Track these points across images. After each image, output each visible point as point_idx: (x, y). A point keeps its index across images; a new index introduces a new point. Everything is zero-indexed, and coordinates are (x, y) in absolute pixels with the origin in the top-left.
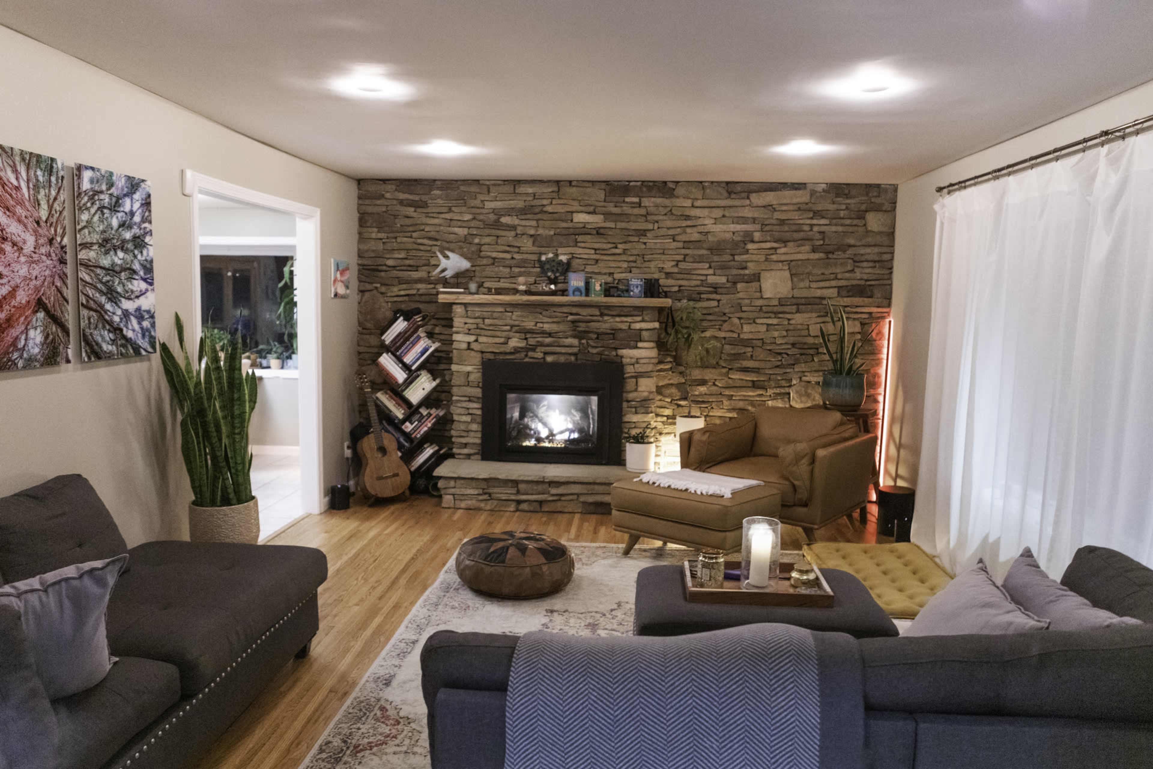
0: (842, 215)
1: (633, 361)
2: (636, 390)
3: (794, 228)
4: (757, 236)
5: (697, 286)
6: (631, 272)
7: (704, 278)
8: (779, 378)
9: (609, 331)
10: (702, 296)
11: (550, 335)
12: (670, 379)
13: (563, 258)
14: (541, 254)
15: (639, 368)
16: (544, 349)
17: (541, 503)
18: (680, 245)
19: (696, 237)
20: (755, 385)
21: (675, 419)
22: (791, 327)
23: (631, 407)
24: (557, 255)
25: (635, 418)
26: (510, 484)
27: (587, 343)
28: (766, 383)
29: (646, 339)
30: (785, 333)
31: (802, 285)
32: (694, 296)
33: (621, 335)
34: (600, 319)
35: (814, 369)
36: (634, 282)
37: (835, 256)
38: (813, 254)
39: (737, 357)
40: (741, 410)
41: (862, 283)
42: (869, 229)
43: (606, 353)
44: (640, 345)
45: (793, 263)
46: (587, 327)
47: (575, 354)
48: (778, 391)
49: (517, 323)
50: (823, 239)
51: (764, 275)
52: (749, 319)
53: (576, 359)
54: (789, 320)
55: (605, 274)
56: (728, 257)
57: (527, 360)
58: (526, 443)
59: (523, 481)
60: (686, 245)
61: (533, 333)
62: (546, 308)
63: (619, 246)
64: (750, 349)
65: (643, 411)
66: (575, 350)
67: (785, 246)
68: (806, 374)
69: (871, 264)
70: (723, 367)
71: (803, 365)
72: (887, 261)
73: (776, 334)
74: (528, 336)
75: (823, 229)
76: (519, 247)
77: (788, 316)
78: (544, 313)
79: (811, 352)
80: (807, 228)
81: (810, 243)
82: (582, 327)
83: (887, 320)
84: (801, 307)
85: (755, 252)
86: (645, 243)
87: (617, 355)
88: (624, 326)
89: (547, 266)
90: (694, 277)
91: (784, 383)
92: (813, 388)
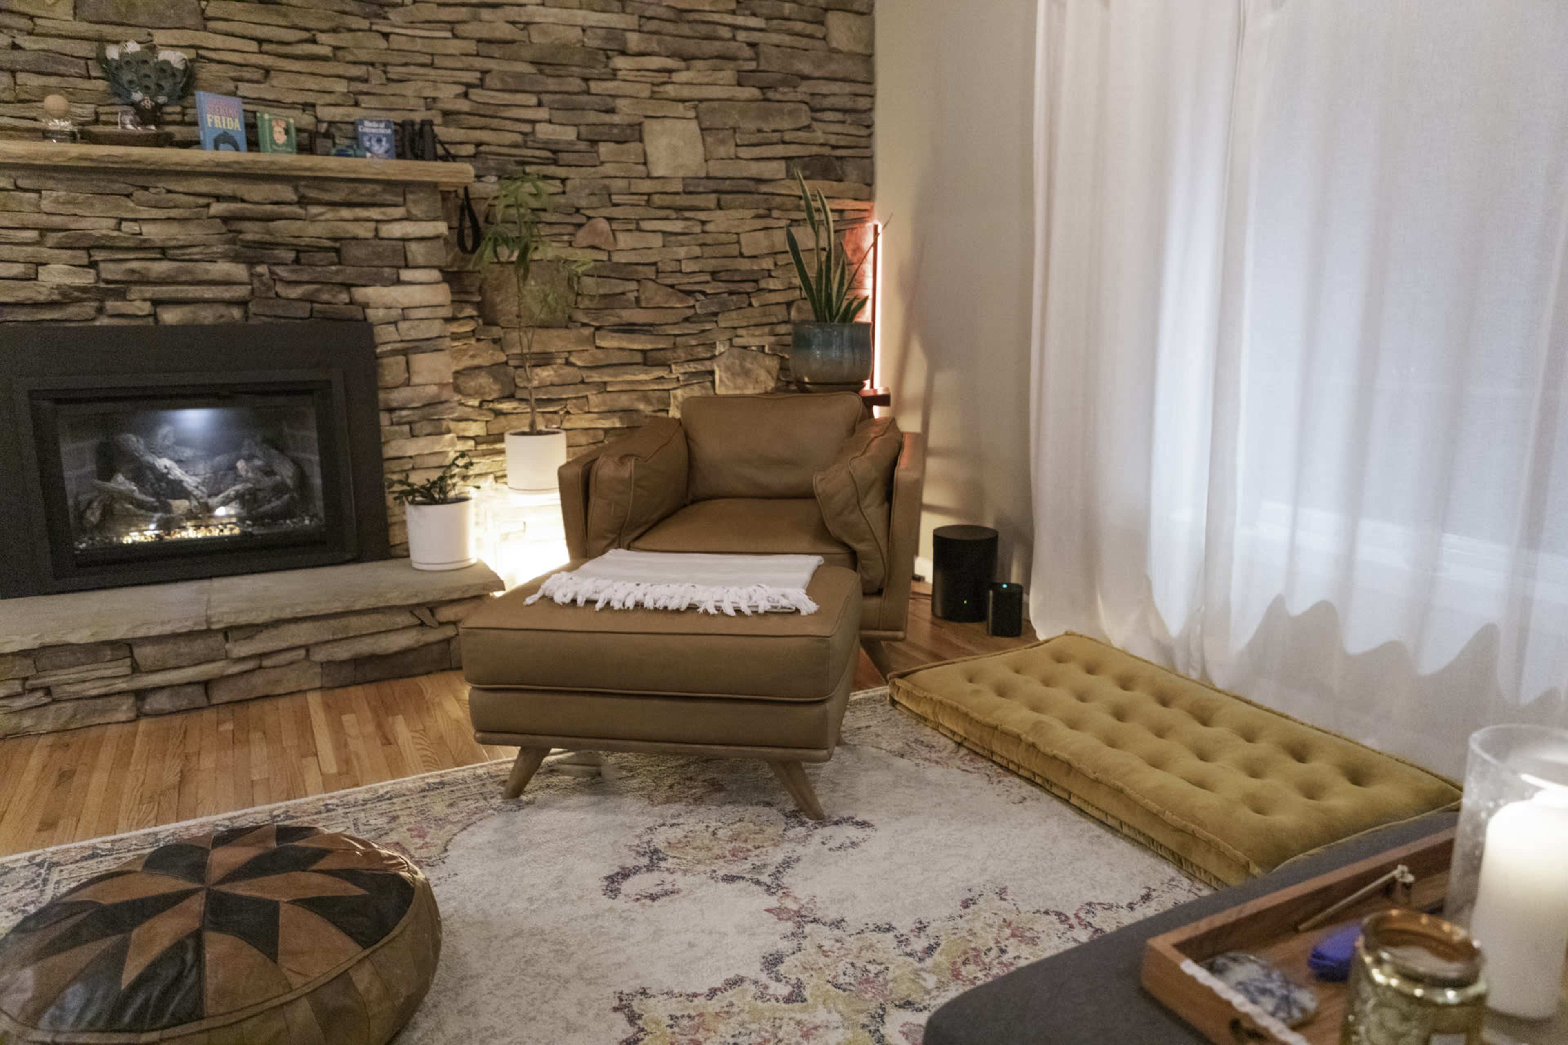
0: (787, 12)
1: (395, 313)
2: (407, 383)
3: (704, 29)
4: (634, 41)
5: (515, 146)
6: (356, 104)
7: (527, 128)
8: (693, 343)
9: (328, 243)
10: (528, 169)
11: (164, 252)
12: (473, 357)
13: (175, 58)
14: (102, 41)
15: (410, 331)
16: (150, 291)
17: (206, 685)
18: (471, 47)
19: (504, 31)
20: (648, 360)
21: (502, 441)
22: (709, 239)
23: (399, 424)
24: (152, 49)
25: (412, 448)
26: (108, 653)
27: (272, 273)
28: (669, 354)
29: (421, 260)
30: (697, 251)
31: (722, 151)
32: (512, 167)
33: (355, 252)
34: (297, 210)
35: (752, 322)
36: (369, 128)
37: (778, 97)
38: (739, 89)
39: (610, 301)
40: (626, 412)
41: (826, 151)
42: (834, 44)
43: (326, 297)
44: (406, 275)
45: (704, 105)
46: (269, 232)
47: (242, 303)
48: (692, 368)
49: (57, 221)
50: (756, 58)
51: (650, 126)
52: (627, 220)
53: (246, 317)
54: (703, 223)
55: (292, 106)
56: (576, 84)
57: (104, 321)
58: (132, 537)
59: (147, 640)
60: (485, 49)
61: (111, 248)
62: (141, 180)
63: (322, 37)
64: (633, 286)
65: (429, 428)
66: (241, 292)
67: (688, 69)
68: (740, 332)
69: (839, 116)
70: (584, 325)
71: (734, 314)
72: (865, 111)
73: (682, 252)
74: (98, 256)
75: (755, 37)
76: (31, 18)
77: (702, 216)
78: (139, 194)
79: (748, 287)
80: (726, 33)
81: (731, 65)
82: (252, 232)
83: (870, 225)
84: (724, 197)
85: (631, 76)
86: (386, 36)
87: (352, 302)
88: (363, 231)
89: (126, 76)
90: (509, 125)
91: (702, 352)
92: (755, 358)
